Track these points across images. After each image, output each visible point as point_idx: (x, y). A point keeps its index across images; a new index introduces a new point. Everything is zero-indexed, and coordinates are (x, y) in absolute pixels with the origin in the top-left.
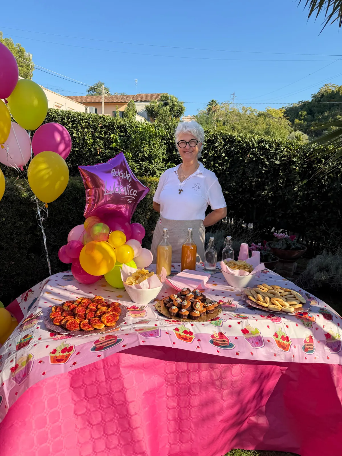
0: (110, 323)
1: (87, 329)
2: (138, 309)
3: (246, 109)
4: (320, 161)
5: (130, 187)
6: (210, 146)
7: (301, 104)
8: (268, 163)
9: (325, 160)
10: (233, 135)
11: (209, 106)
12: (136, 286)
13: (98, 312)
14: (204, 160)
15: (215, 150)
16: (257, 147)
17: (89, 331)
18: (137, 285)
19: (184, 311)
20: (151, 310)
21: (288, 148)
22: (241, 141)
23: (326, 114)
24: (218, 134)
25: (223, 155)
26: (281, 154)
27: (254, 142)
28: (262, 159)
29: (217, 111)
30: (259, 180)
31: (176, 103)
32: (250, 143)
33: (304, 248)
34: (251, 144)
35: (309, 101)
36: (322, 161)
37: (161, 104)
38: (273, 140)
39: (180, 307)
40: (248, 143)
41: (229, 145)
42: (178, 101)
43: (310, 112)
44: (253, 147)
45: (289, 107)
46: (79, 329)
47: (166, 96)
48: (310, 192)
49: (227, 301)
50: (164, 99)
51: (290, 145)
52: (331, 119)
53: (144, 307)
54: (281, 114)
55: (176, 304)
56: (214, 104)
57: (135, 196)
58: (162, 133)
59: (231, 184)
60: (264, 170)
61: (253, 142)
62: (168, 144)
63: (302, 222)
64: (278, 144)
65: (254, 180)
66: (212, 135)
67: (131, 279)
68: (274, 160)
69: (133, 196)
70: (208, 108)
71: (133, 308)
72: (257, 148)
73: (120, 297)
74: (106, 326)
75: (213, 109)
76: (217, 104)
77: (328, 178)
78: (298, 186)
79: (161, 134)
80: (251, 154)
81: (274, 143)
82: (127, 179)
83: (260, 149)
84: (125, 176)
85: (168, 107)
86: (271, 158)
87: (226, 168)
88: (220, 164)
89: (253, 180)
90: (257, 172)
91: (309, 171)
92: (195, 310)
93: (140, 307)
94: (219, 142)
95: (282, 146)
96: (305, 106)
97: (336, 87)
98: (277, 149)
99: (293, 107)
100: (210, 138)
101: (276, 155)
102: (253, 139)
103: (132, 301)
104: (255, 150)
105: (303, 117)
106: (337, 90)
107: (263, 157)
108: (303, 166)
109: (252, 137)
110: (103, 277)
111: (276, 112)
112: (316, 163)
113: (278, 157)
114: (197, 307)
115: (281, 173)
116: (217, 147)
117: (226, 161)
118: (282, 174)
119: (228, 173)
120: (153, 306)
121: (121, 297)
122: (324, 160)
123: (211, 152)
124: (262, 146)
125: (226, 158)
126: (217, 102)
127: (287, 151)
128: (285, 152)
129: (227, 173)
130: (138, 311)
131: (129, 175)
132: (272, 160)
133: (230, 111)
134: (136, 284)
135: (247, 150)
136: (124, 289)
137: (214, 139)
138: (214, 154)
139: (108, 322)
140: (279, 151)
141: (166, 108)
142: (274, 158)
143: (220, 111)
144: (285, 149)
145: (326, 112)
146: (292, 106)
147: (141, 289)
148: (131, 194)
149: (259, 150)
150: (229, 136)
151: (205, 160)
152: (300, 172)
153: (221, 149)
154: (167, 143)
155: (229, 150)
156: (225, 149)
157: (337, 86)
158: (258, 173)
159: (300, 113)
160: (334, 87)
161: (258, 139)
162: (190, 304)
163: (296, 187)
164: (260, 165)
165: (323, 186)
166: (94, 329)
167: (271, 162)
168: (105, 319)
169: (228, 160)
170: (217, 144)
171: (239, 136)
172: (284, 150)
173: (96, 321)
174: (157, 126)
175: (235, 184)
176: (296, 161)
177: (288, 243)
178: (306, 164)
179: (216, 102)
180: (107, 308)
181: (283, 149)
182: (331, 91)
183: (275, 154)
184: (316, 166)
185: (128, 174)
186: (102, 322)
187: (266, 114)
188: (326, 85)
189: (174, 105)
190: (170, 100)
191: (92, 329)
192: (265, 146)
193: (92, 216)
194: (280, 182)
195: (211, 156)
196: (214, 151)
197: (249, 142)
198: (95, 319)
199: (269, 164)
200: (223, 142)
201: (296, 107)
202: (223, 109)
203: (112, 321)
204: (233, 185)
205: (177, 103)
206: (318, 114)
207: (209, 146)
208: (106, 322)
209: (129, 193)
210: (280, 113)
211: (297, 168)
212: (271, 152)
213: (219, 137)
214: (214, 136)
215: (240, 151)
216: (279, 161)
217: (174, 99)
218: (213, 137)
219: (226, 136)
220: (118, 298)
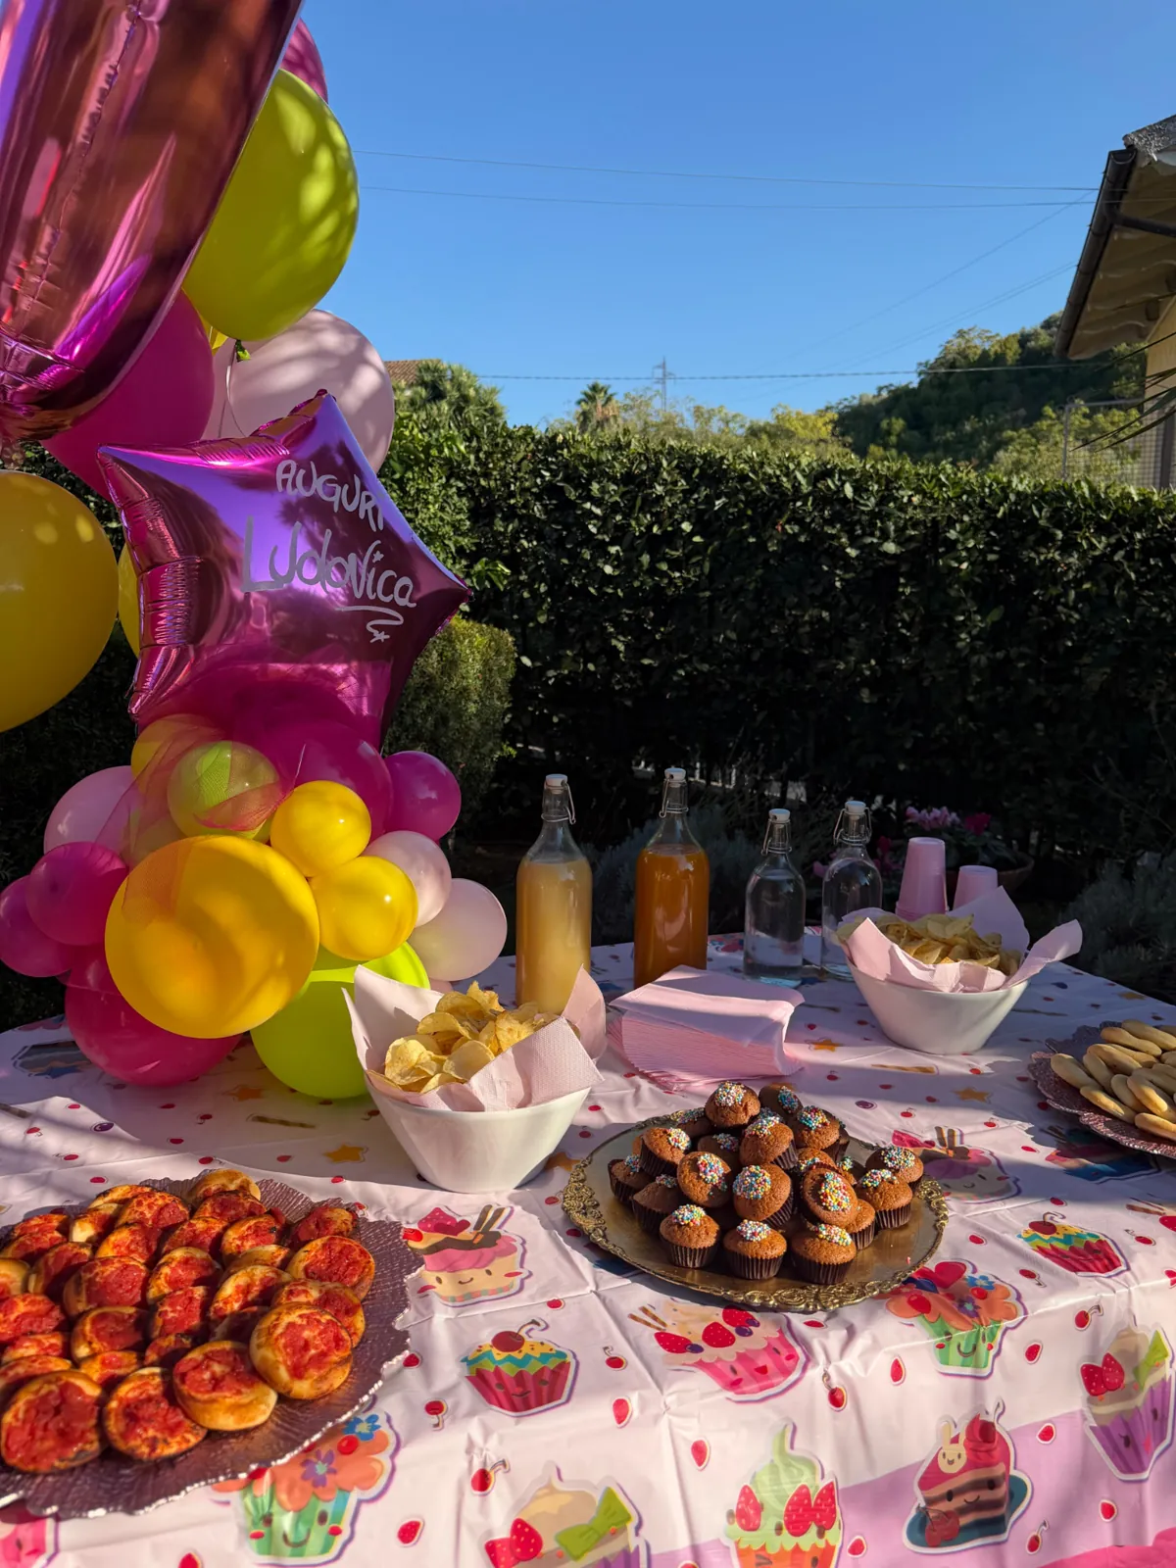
0: (314, 1373)
1: (153, 1449)
2: (467, 1234)
3: (706, 416)
4: (1046, 538)
5: (379, 556)
6: (635, 498)
7: (885, 394)
8: (852, 552)
9: (1064, 533)
10: (718, 456)
11: (585, 406)
12: (447, 1096)
13: (229, 1288)
14: (613, 550)
15: (654, 510)
16: (809, 494)
17: (171, 1461)
18: (454, 1087)
19: (761, 1237)
20: (542, 1233)
21: (923, 493)
22: (751, 475)
23: (968, 428)
24: (661, 452)
25: (686, 526)
26: (900, 517)
27: (799, 476)
28: (833, 537)
29: (612, 420)
30: (825, 614)
31: (472, 392)
32: (785, 479)
33: (1022, 864)
34: (789, 487)
35: (911, 386)
36: (1053, 537)
37: (421, 397)
38: (868, 467)
39: (727, 1209)
40: (775, 480)
41: (704, 492)
42: (477, 384)
43: (916, 422)
44: (793, 494)
45: (846, 407)
46: (94, 1447)
47: (436, 370)
48: (1014, 652)
49: (931, 1136)
50: (428, 378)
51: (930, 482)
52: (984, 443)
53: (499, 1212)
54: (824, 429)
55: (701, 1193)
56: (600, 399)
57: (403, 610)
58: (451, 449)
59: (718, 635)
60: (841, 580)
61: (795, 477)
62: (473, 493)
63: (989, 767)
64: (889, 481)
65: (806, 618)
66: (640, 454)
67: (416, 1051)
68: (875, 541)
69: (393, 605)
70: (580, 411)
71: (439, 1227)
72: (811, 498)
73: (346, 1160)
74: (283, 1398)
75: (597, 416)
76: (609, 399)
77: (1081, 596)
78: (969, 633)
79: (446, 450)
80: (788, 522)
81: (871, 477)
82: (362, 516)
83: (823, 500)
84: (350, 499)
85: (445, 407)
86: (864, 534)
87: (699, 577)
88: (675, 564)
89: (803, 616)
90: (815, 585)
91: (1008, 574)
92: (817, 1220)
93: (473, 1219)
94: (666, 480)
95: (901, 487)
96: (899, 400)
97: (994, 340)
98: (883, 501)
99: (860, 405)
100: (630, 468)
101: (882, 522)
102: (792, 466)
103: (421, 1180)
104: (805, 504)
105: (893, 439)
106: (997, 348)
107: (834, 532)
108: (985, 557)
109: (788, 458)
110: (245, 1039)
111: (807, 423)
112: (1031, 543)
113: (892, 528)
114: (832, 1200)
115: (905, 585)
116: (660, 498)
117: (698, 549)
118: (908, 591)
119: (707, 594)
120: (551, 1201)
121: (356, 1158)
122: (1060, 535)
123: (637, 519)
124: (828, 487)
125: (697, 539)
126: (610, 392)
127: (921, 506)
128: (915, 508)
129: (701, 595)
130: (468, 1245)
131: (368, 499)
132: (869, 540)
133: (653, 420)
134: (446, 1081)
135: (775, 506)
136: (363, 1104)
137: (646, 472)
138: (649, 527)
139: (297, 1372)
140: (892, 505)
141: (439, 409)
142: (878, 533)
143: (620, 421)
144: (916, 500)
145: (968, 419)
146: (856, 402)
147: (479, 1108)
148: (386, 594)
149: (818, 505)
150: (704, 457)
151: (618, 548)
152: (977, 580)
153: (675, 505)
154: (470, 490)
155: (704, 512)
156: (691, 508)
157: (998, 335)
158: (818, 591)
159: (884, 424)
160: (988, 338)
161: (809, 464)
162: (785, 1190)
163: (963, 636)
164: (823, 559)
165: (1061, 629)
166: (202, 1433)
167: (866, 545)
168: (274, 1346)
169: (705, 546)
170: (659, 489)
171: (739, 458)
172: (910, 500)
173: (217, 1368)
174: (428, 428)
175: (733, 636)
176: (956, 541)
177: (965, 844)
178: (996, 548)
179: (606, 393)
180: (283, 1253)
181: (905, 500)
182: (979, 352)
183: (878, 515)
184: (1033, 555)
185: (365, 493)
186: (258, 1376)
187: (773, 430)
188: (961, 334)
189: (465, 399)
190: (451, 380)
191: (193, 1440)
192: (840, 489)
193: (180, 712)
194: (903, 620)
195: (641, 532)
196: (648, 516)
197: (778, 477)
198: (207, 1357)
199: (857, 556)
200: (683, 482)
201: (869, 406)
202: (630, 416)
203: (324, 1354)
204: (725, 638)
205: (477, 391)
206: (942, 428)
207: (628, 496)
208: (283, 1374)
209: (374, 590)
210: (820, 424)
211: (964, 566)
212: (863, 512)
213: (665, 463)
214: (646, 458)
215: (749, 512)
216: (893, 541)
217: (464, 379)
218: (641, 463)
219: (691, 458)
220: (339, 1168)
